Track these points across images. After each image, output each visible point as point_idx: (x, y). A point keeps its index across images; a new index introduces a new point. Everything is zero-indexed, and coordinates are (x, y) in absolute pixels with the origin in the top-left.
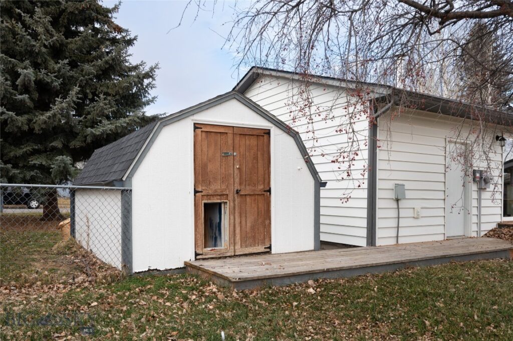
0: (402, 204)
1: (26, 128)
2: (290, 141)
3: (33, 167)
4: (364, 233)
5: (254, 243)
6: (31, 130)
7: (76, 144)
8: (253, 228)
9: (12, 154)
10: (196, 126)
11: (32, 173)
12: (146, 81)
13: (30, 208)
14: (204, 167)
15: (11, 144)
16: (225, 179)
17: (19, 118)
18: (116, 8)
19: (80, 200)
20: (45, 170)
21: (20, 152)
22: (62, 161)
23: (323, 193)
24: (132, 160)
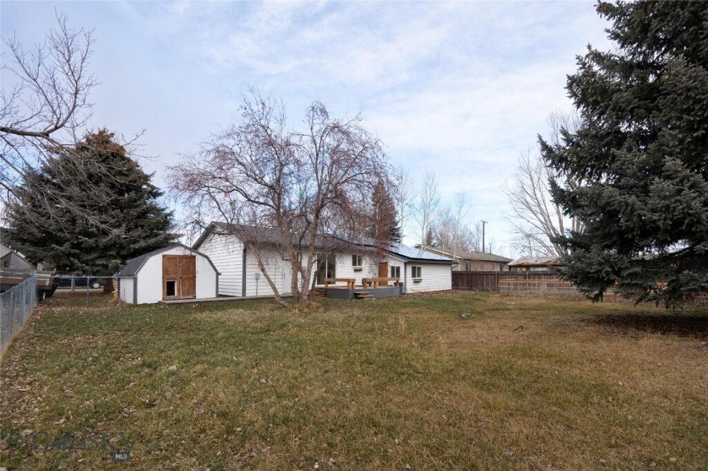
0: (259, 280)
1: (94, 245)
2: (205, 260)
3: (98, 265)
4: (241, 291)
5: (188, 294)
6: (97, 246)
7: (124, 252)
8: (188, 290)
9: (85, 258)
10: (163, 256)
11: (97, 268)
12: (168, 217)
13: (93, 288)
14: (167, 269)
15: (84, 253)
16: (176, 273)
17: (90, 240)
18: (152, 175)
19: (121, 282)
20: (106, 267)
21: (90, 257)
22: (115, 263)
23: (219, 277)
24: (138, 267)
